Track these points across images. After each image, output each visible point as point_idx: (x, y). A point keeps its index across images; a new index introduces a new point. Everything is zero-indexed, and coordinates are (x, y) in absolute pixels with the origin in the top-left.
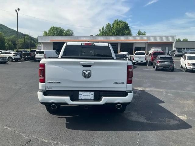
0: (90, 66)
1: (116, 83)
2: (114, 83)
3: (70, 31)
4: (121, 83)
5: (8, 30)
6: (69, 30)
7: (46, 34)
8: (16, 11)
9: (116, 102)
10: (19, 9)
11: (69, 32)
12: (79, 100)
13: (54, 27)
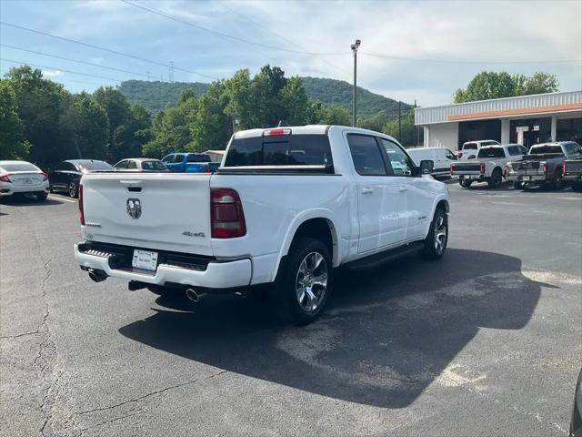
0: (138, 189)
1: (189, 234)
2: (185, 234)
3: (546, 77)
4: (199, 235)
5: (369, 100)
6: (541, 78)
7: (461, 97)
8: (354, 48)
9: (183, 282)
10: (358, 43)
11: (541, 81)
12: (134, 270)
13: (485, 74)
